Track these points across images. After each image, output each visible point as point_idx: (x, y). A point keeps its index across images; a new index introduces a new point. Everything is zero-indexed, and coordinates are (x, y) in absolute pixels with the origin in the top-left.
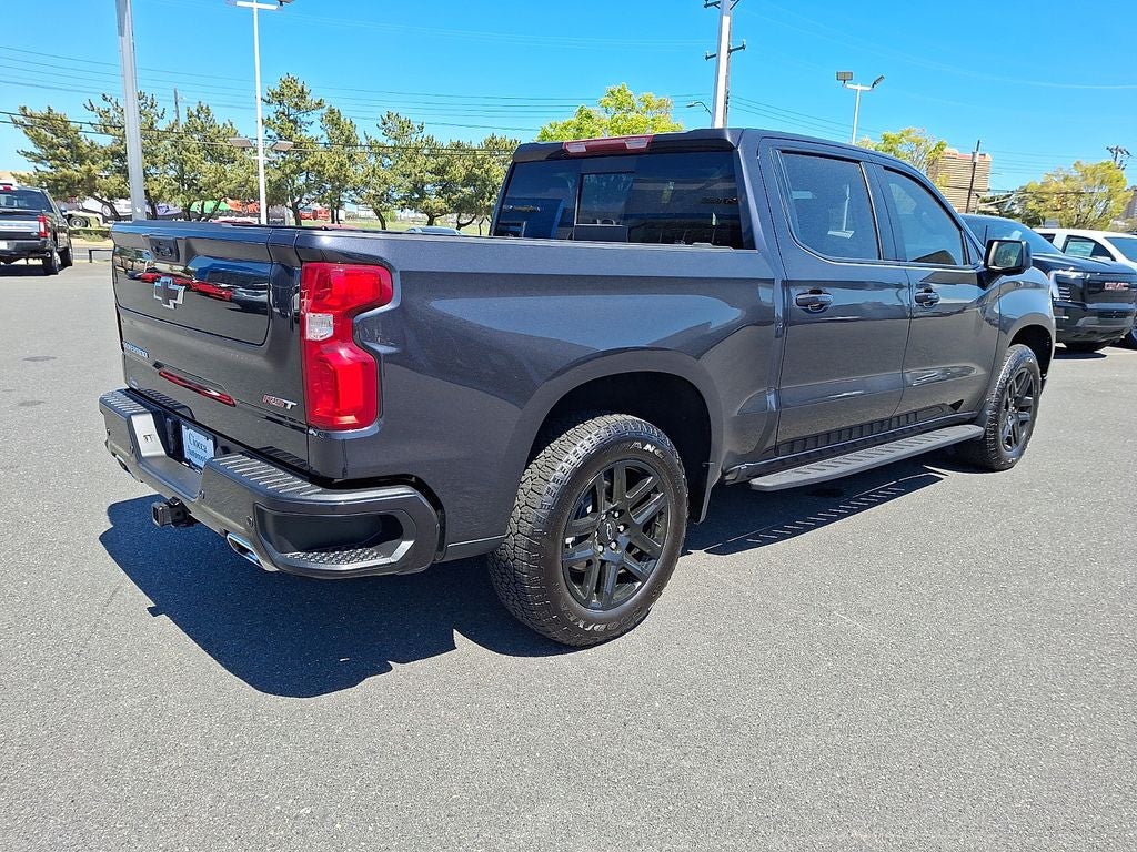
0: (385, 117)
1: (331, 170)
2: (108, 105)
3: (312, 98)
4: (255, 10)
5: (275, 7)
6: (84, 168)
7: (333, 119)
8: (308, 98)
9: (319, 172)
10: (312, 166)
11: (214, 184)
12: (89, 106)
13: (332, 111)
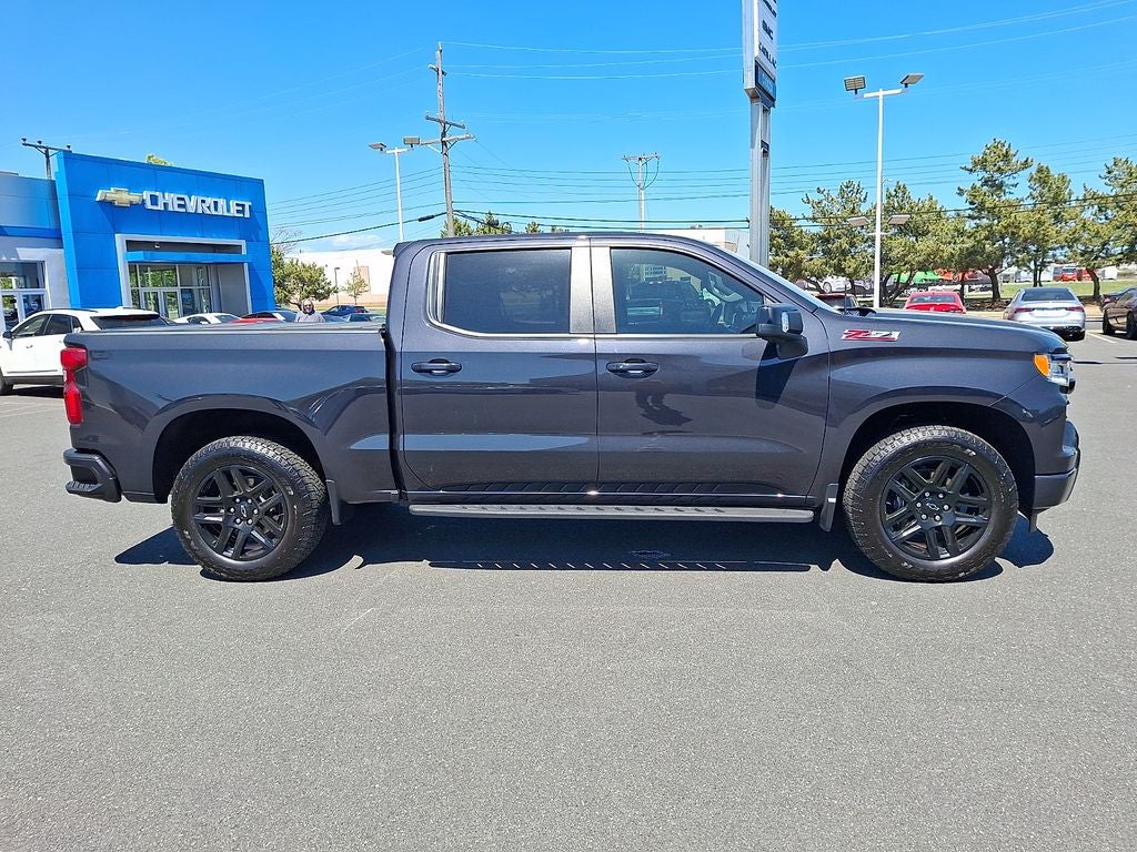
0: (1110, 164)
1: (1026, 230)
2: (821, 197)
3: (1017, 160)
4: (881, 98)
5: (899, 91)
6: (791, 254)
7: (1043, 177)
8: (1014, 160)
9: (1013, 233)
10: (1005, 228)
11: (905, 256)
12: (805, 199)
13: (1040, 170)
